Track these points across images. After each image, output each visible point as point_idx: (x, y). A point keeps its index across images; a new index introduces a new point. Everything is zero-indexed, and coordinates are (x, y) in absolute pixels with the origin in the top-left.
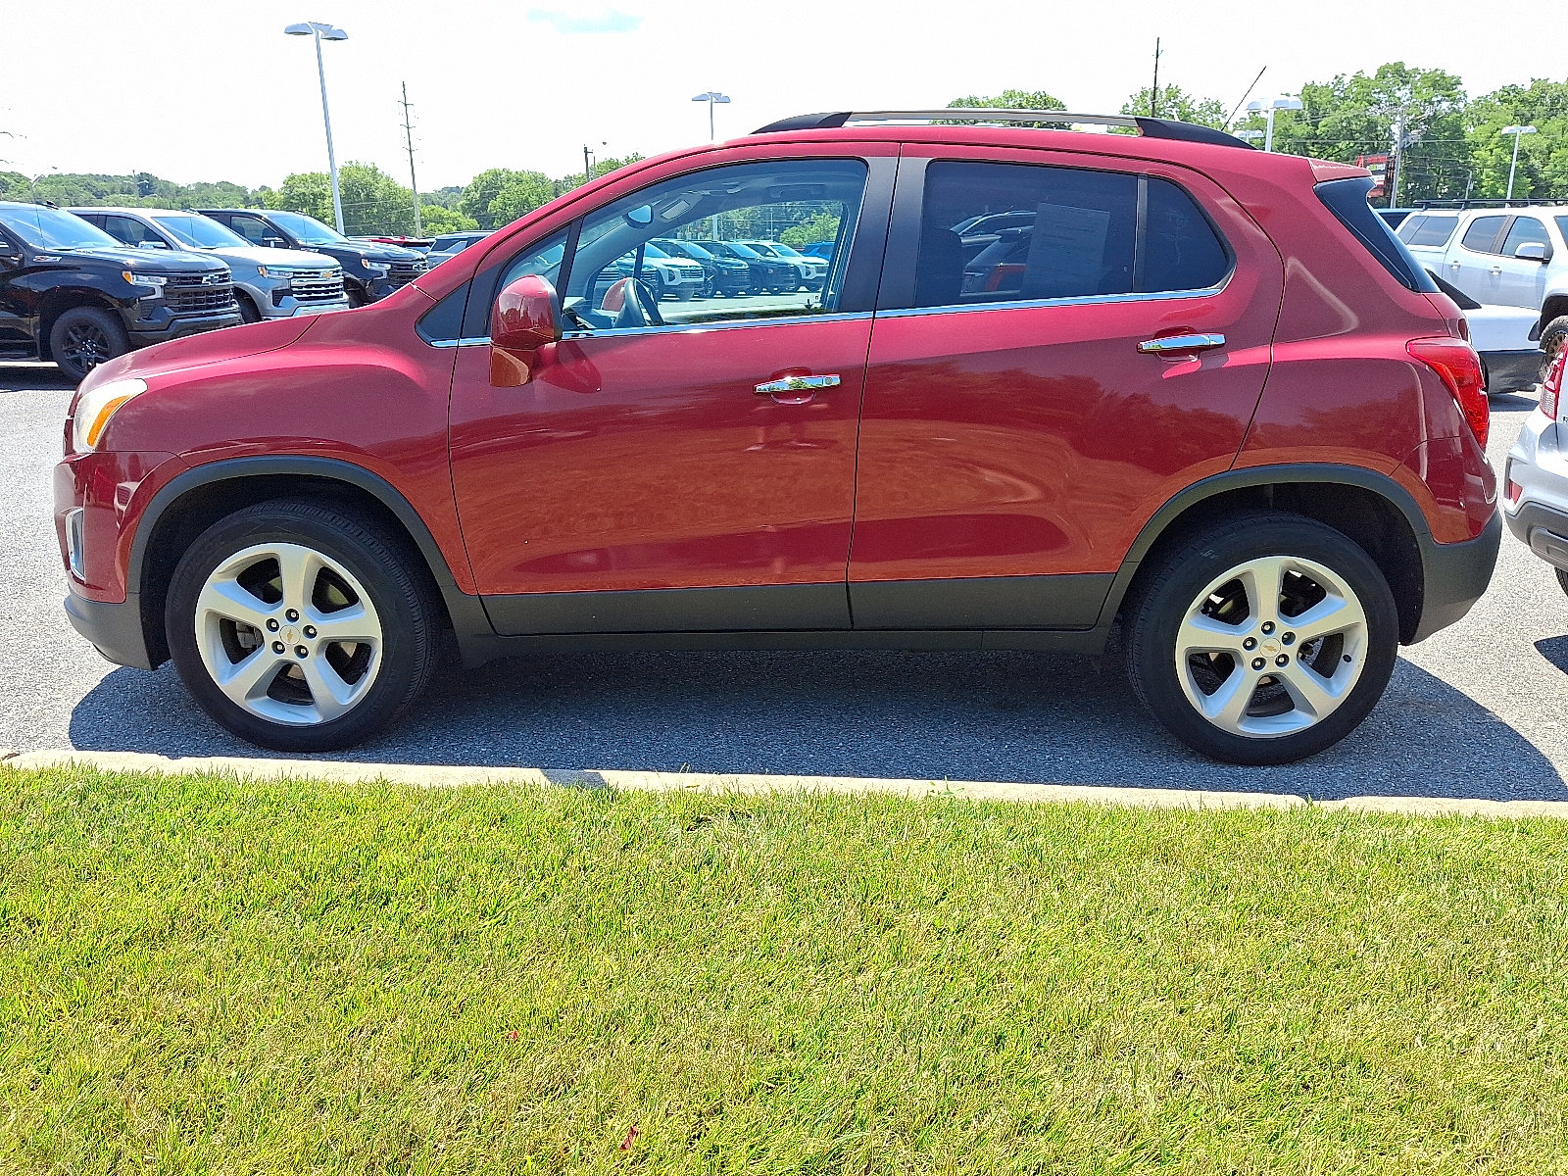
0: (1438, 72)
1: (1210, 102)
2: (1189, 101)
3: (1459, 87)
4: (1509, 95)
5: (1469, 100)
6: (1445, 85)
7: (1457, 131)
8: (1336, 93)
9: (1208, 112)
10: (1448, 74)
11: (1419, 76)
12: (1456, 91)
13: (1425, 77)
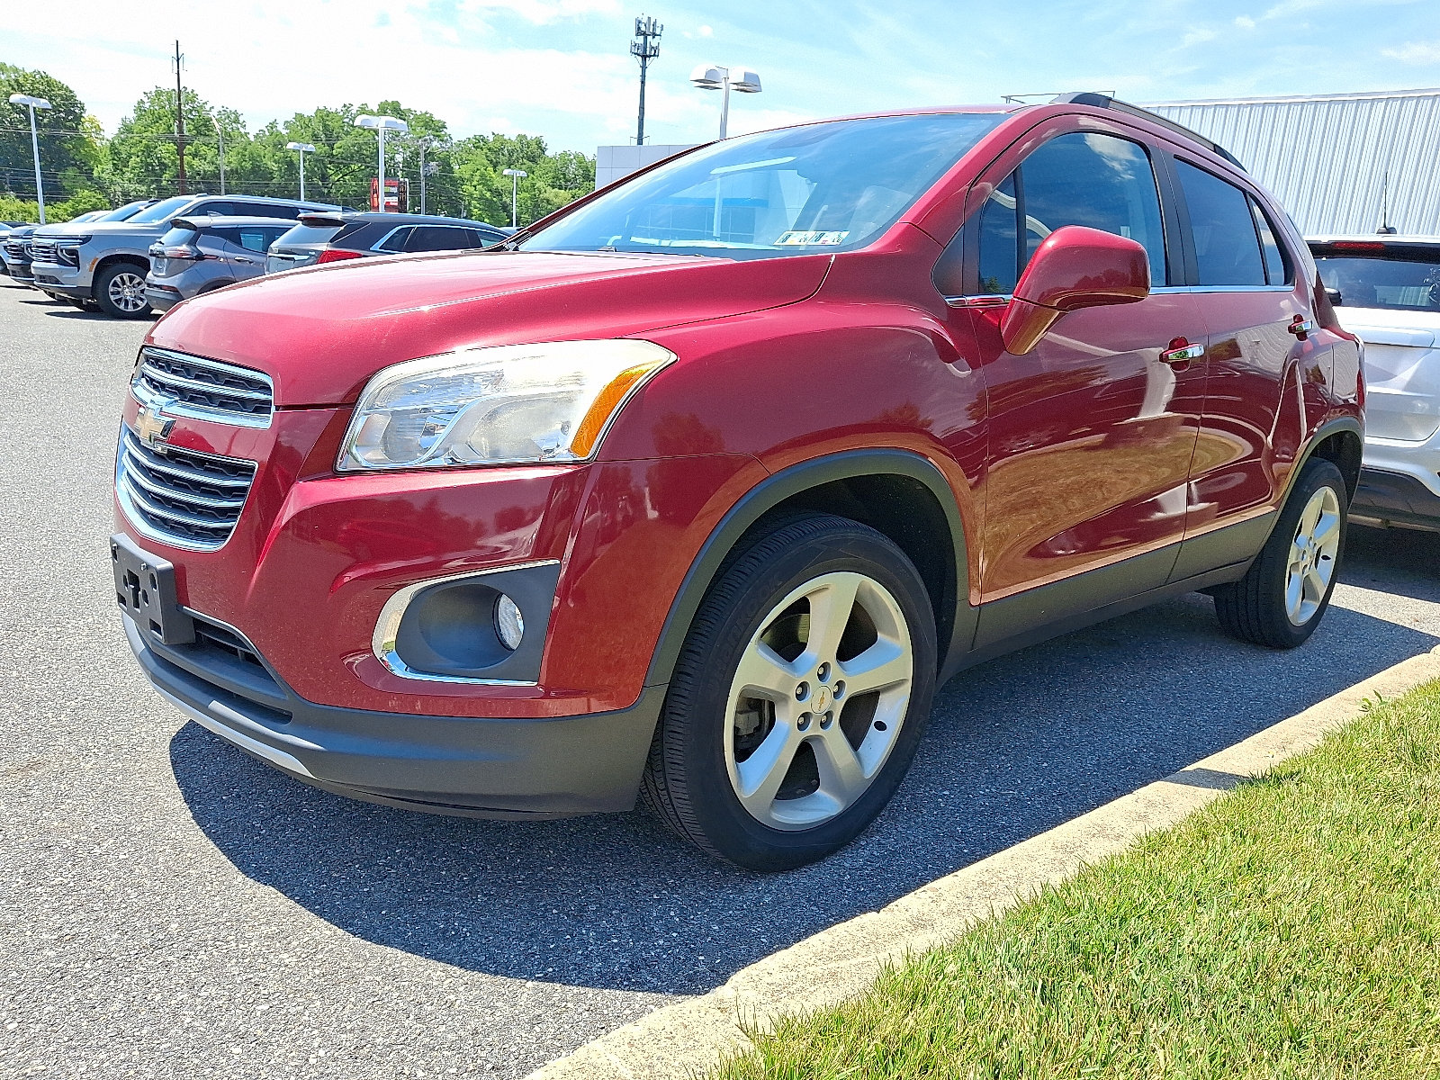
0: (428, 115)
1: (228, 110)
2: (208, 108)
3: (445, 130)
4: (479, 142)
5: (453, 142)
6: (433, 127)
7: (446, 165)
8: (346, 120)
9: (227, 121)
10: (436, 117)
11: (412, 117)
12: (443, 133)
13: (417, 118)
